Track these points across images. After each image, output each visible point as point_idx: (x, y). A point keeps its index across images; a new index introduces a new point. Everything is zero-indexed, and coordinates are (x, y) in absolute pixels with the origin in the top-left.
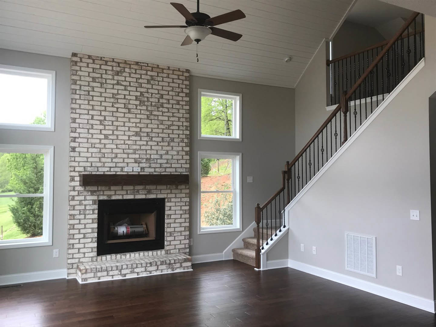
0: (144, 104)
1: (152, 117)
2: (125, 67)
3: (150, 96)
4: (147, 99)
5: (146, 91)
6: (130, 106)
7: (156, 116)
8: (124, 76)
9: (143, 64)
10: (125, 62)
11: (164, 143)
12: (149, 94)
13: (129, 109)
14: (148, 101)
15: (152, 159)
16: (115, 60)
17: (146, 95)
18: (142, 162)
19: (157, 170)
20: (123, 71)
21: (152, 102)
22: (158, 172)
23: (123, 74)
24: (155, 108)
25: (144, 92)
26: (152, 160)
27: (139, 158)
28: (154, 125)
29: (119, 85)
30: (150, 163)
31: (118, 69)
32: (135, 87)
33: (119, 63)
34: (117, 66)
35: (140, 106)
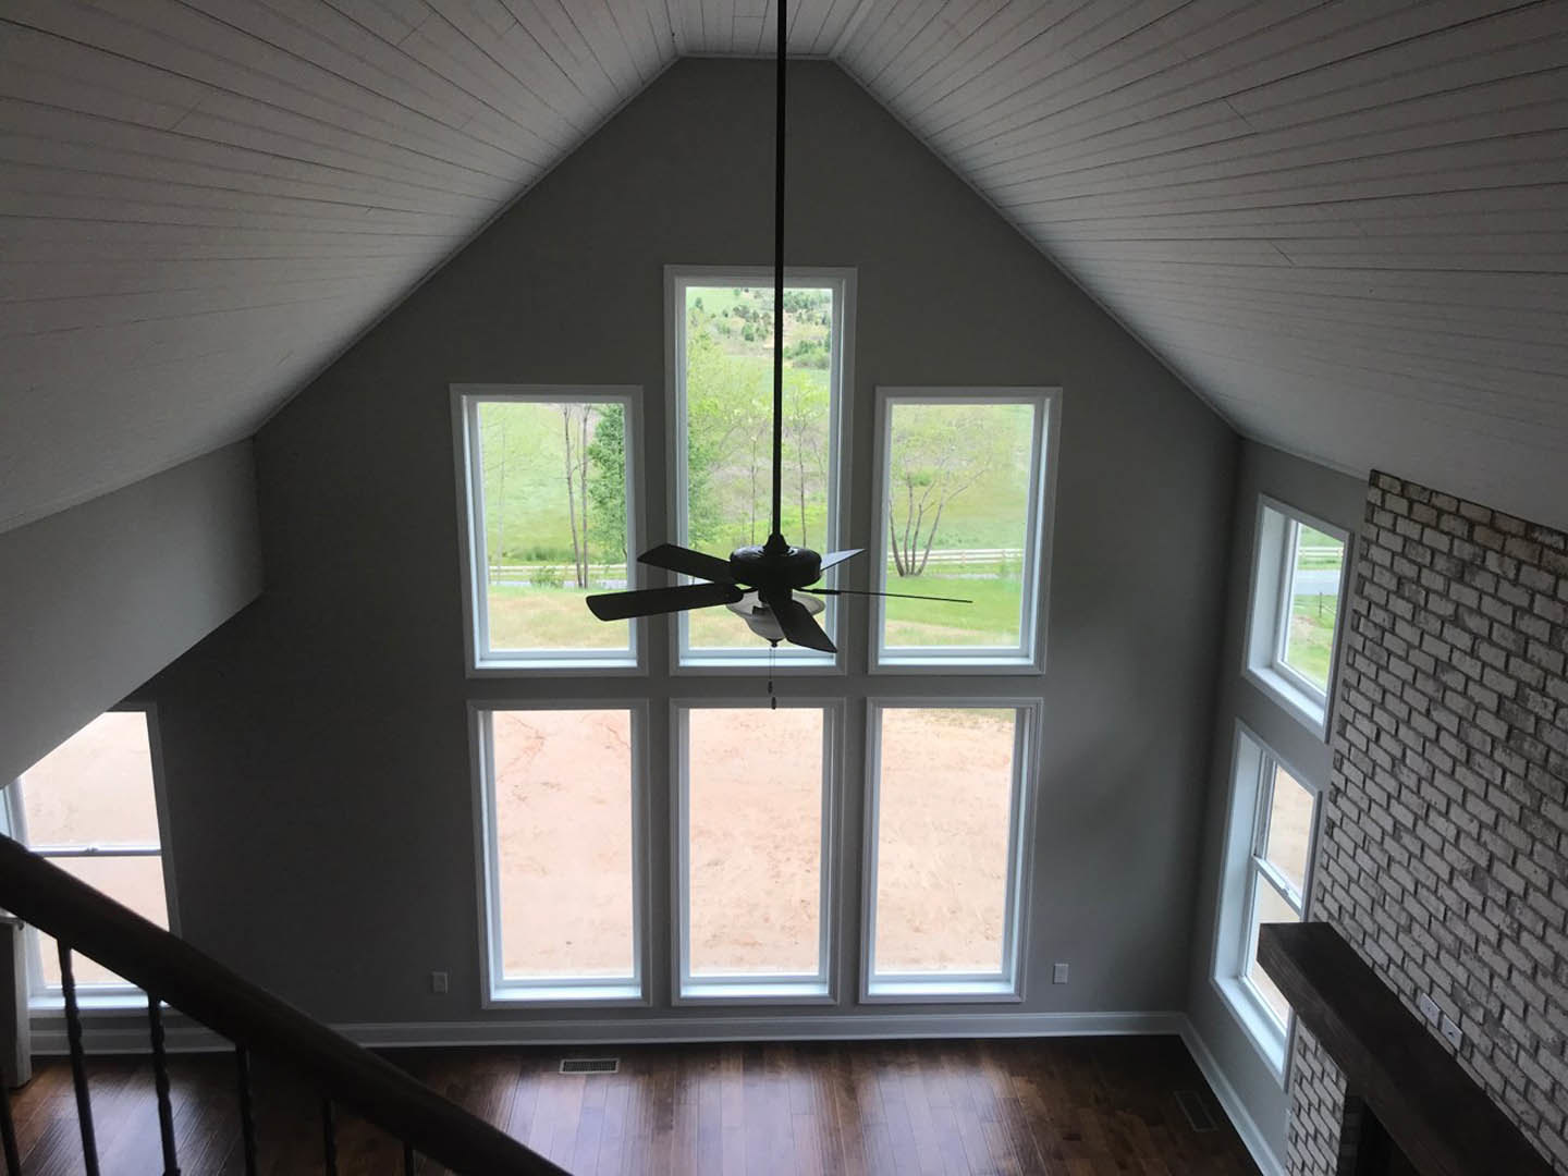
0: (1521, 747)
1: (1536, 826)
2: (1489, 545)
3: (1549, 716)
4: (1536, 724)
5: (1539, 682)
6: (1475, 738)
7: (1553, 830)
8: (1476, 589)
9: (1548, 540)
10: (1493, 520)
11: (1557, 987)
12: (1545, 699)
13: (1470, 750)
14: (1536, 736)
15: (1503, 1027)
16: (1464, 510)
17: (1535, 702)
18: (1473, 1013)
19: (1511, 1095)
20: (1478, 562)
21: (1549, 749)
22: (1510, 1107)
23: (1477, 579)
24: (1555, 783)
25: (1529, 685)
26: (1504, 1037)
27: (1466, 989)
28: (1538, 869)
29: (1457, 626)
30: (1495, 1045)
31: (1465, 551)
32: (1502, 648)
33: (1472, 524)
34: (1465, 537)
35: (1504, 751)
